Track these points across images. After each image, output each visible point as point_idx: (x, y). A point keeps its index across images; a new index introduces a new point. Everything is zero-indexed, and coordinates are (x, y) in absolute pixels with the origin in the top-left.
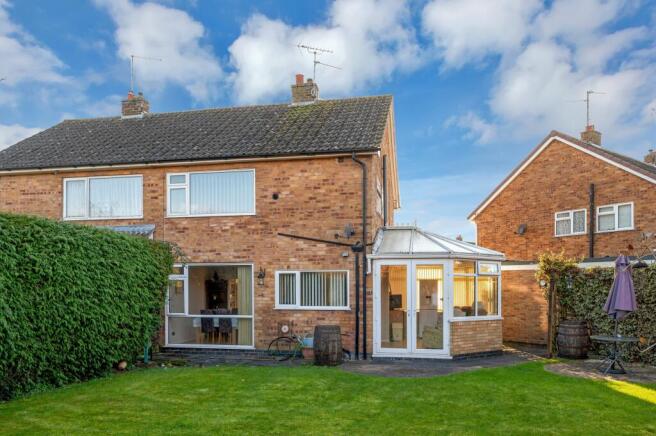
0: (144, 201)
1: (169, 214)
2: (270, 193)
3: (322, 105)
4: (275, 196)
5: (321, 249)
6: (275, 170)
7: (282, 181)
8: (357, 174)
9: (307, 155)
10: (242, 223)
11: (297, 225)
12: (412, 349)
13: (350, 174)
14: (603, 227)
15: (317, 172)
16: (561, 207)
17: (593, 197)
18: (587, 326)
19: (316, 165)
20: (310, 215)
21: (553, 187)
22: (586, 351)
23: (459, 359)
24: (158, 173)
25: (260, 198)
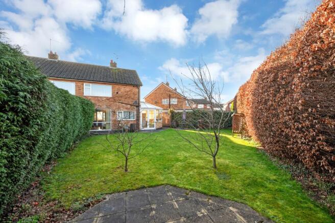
0: (76, 90)
1: (85, 95)
2: (116, 92)
3: (118, 69)
4: (117, 93)
5: (129, 106)
6: (117, 87)
7: (119, 89)
8: (137, 90)
9: (126, 84)
10: (108, 99)
11: (123, 100)
12: (148, 128)
13: (135, 90)
14: (172, 103)
15: (128, 88)
16: (164, 98)
17: (170, 97)
18: (177, 122)
19: (127, 87)
20: (126, 98)
21: (162, 94)
22: (178, 126)
23: (157, 129)
24: (81, 83)
25: (113, 93)
